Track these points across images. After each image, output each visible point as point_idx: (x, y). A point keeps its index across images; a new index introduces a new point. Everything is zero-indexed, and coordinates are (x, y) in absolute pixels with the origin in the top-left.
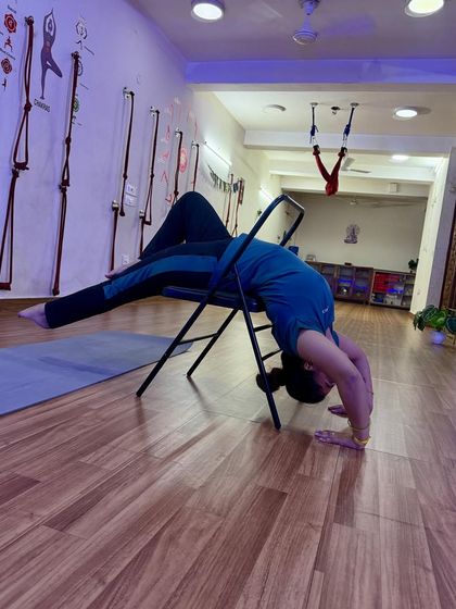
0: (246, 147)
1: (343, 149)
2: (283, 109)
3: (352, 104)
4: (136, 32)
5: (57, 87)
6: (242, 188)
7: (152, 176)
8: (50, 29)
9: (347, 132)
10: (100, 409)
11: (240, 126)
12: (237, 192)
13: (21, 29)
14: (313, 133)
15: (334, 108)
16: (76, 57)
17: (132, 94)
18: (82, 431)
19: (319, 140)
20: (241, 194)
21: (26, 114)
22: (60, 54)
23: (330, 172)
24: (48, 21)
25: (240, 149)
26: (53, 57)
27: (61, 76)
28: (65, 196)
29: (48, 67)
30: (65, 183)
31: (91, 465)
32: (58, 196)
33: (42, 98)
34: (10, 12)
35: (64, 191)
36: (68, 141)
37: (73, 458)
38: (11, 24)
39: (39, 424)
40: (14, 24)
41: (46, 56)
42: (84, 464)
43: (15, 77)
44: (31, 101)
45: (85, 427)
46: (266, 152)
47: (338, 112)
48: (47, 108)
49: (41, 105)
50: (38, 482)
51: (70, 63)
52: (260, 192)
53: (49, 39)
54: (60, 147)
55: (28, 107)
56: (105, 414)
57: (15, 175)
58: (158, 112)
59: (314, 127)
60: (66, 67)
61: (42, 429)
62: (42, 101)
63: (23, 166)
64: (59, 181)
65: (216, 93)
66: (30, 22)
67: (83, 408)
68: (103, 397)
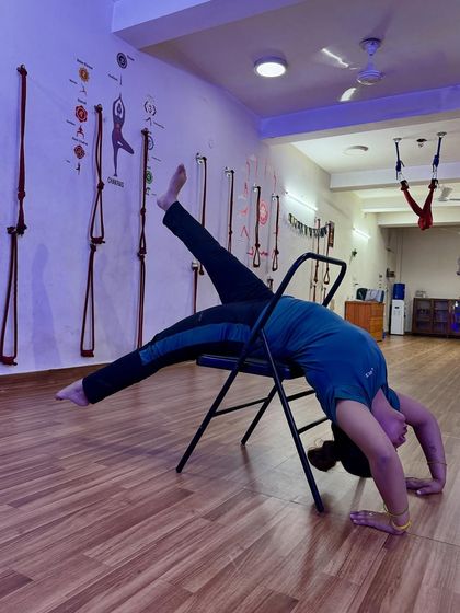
0: (332, 190)
1: (434, 181)
2: (366, 149)
3: (439, 134)
4: (205, 100)
5: (129, 164)
6: (332, 231)
7: (231, 233)
8: (120, 112)
9: (436, 162)
10: (132, 489)
11: (324, 171)
12: (326, 237)
13: (92, 117)
14: (398, 169)
15: (420, 141)
16: (145, 133)
17: (204, 159)
18: (104, 516)
19: (405, 174)
20: (331, 237)
21: (100, 193)
22: (130, 134)
23: (421, 205)
24: (117, 105)
25: (326, 194)
26: (124, 136)
27: (132, 153)
28: (143, 263)
29: (119, 146)
30: (142, 252)
31: (93, 560)
32: (136, 264)
33: (116, 175)
34: (80, 104)
35: (142, 259)
36: (143, 211)
37: (79, 550)
38: (81, 114)
39: (63, 508)
40: (85, 114)
41: (117, 137)
42: (87, 558)
43: (88, 161)
44: (104, 180)
45: (108, 511)
46: (357, 193)
47: (425, 143)
48: (121, 184)
49: (114, 182)
50: (31, 580)
51: (141, 139)
52: (354, 233)
53: (119, 122)
54: (136, 218)
55: (101, 186)
56: (134, 496)
57: (93, 249)
58: (232, 172)
59: (399, 163)
60: (136, 144)
61: (63, 515)
62: (115, 178)
63: (99, 241)
64: (137, 249)
65: (294, 144)
66: (99, 110)
67: (116, 488)
68: (141, 474)
